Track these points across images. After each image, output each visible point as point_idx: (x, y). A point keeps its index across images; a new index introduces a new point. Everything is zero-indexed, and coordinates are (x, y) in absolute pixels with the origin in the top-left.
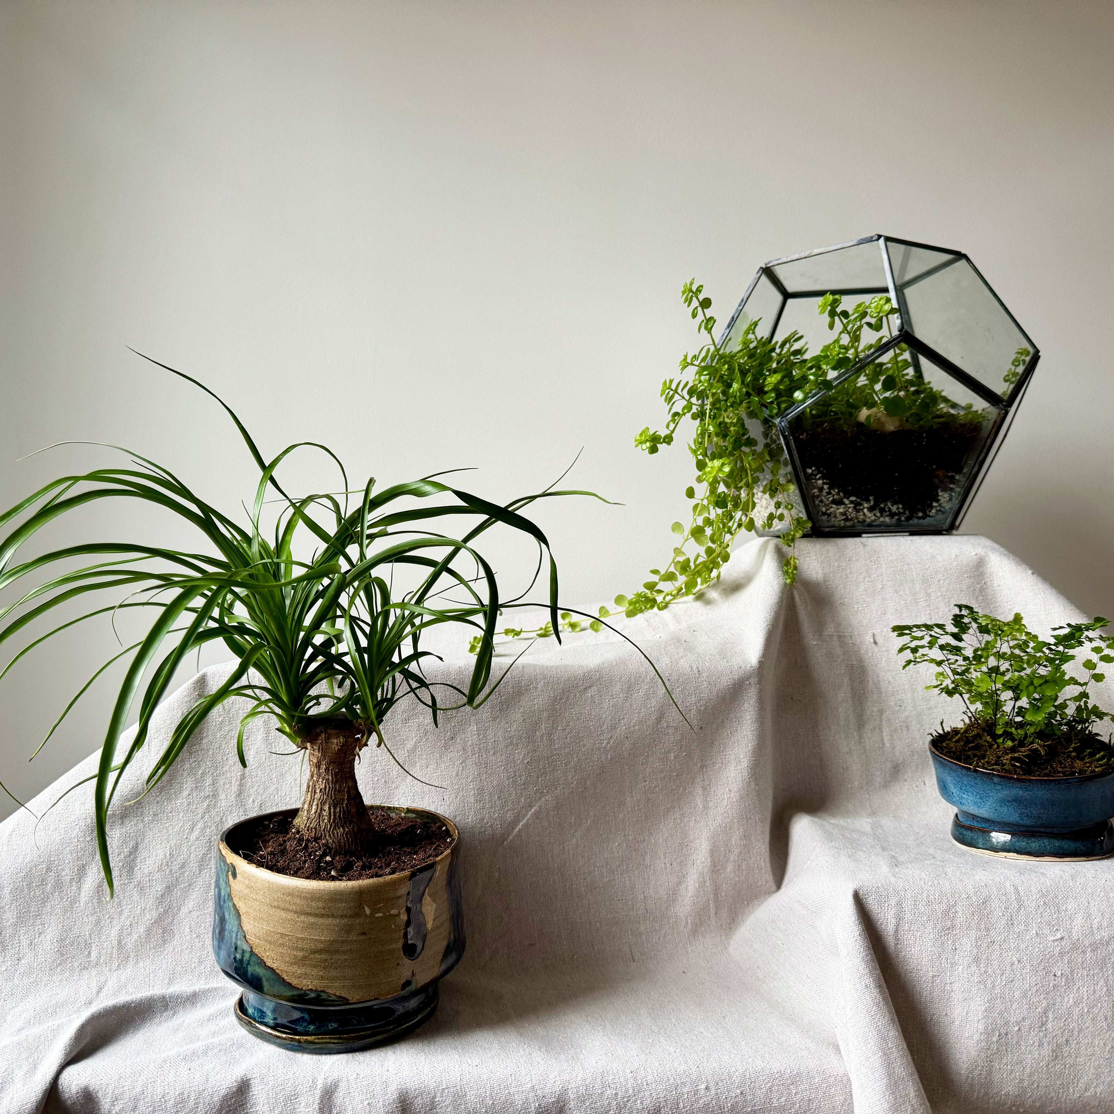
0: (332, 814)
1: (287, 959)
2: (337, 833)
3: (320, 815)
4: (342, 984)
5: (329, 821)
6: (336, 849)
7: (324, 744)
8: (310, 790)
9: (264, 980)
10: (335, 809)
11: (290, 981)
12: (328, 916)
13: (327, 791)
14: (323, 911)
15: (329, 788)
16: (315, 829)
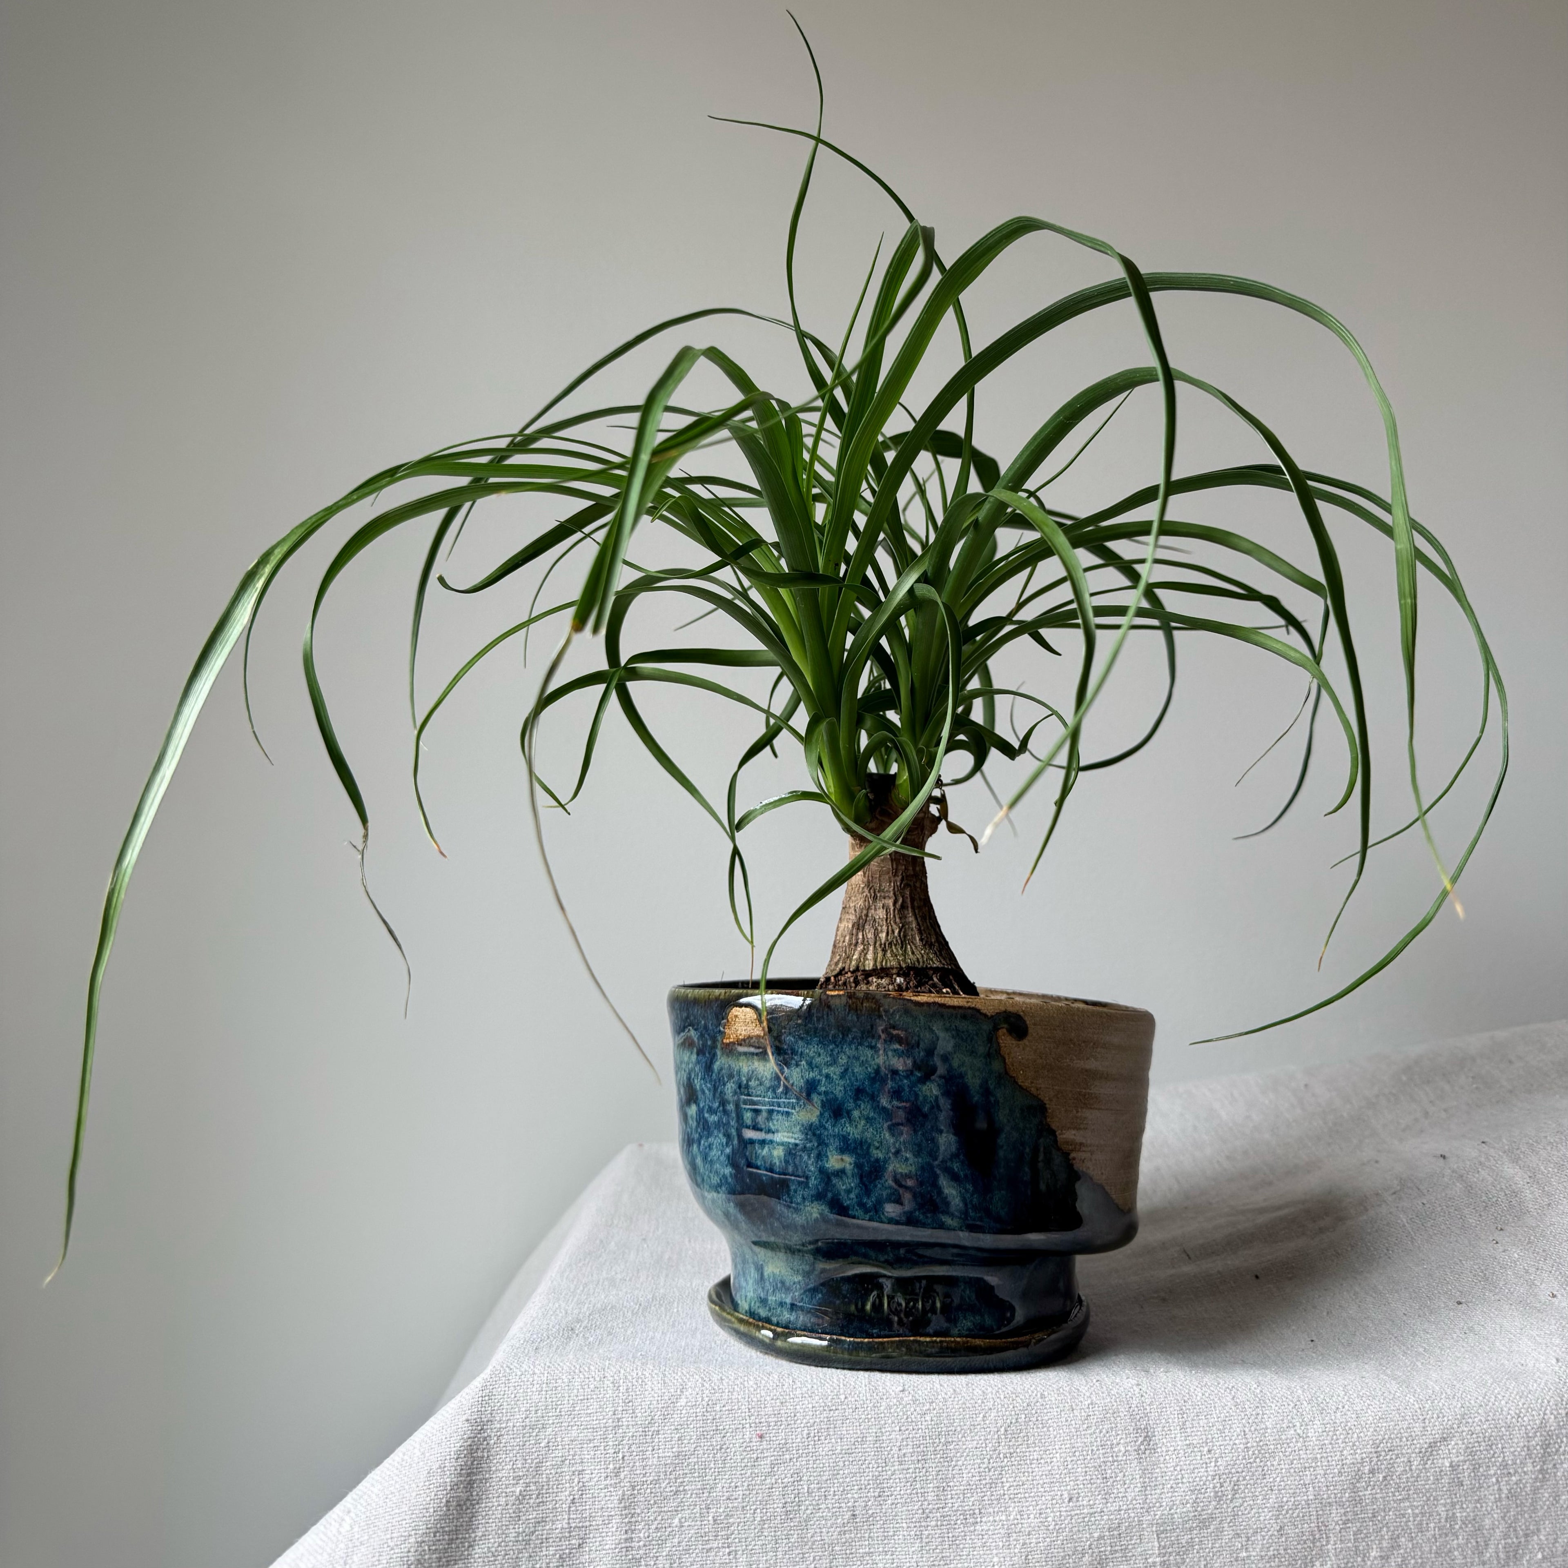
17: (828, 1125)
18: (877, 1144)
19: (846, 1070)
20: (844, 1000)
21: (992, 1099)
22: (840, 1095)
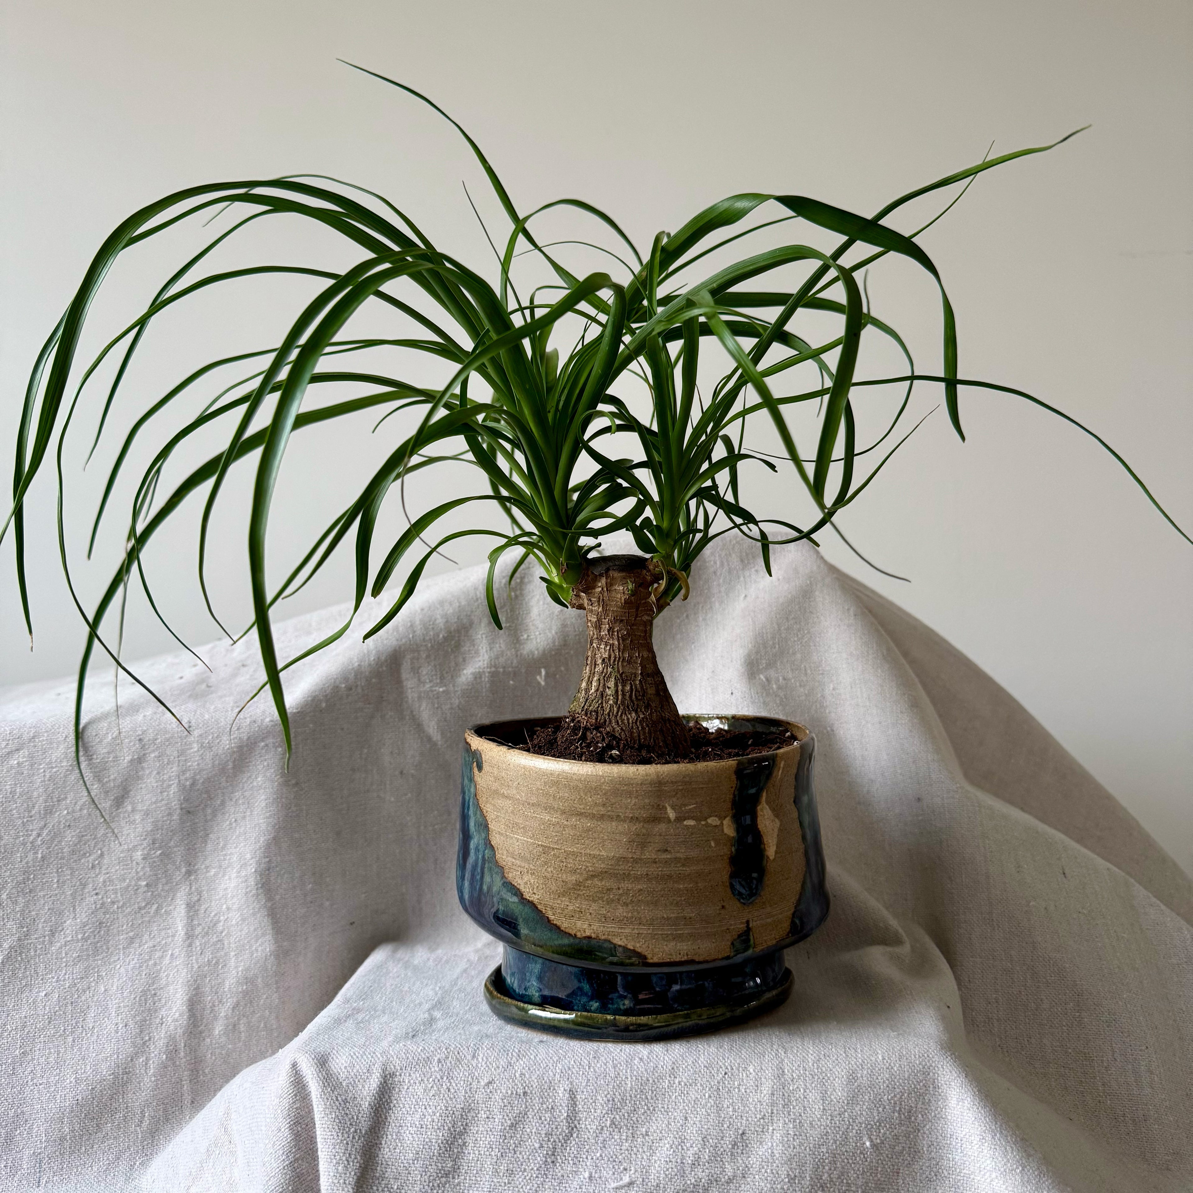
0: (620, 693)
1: (554, 888)
2: (628, 719)
3: (602, 695)
4: (636, 931)
5: (616, 703)
6: (627, 740)
7: (606, 594)
8: (589, 662)
9: (521, 920)
10: (624, 686)
11: (558, 924)
12: (611, 818)
13: (612, 661)
14: (602, 810)
15: (615, 657)
16: (597, 712)
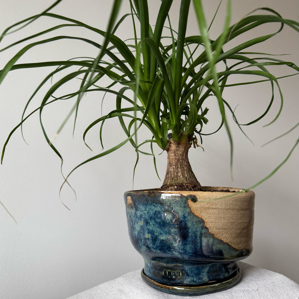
9: (224, 251)
11: (235, 247)
17: (145, 226)
18: (156, 231)
19: (148, 212)
20: (147, 193)
21: (187, 219)
22: (147, 218)
